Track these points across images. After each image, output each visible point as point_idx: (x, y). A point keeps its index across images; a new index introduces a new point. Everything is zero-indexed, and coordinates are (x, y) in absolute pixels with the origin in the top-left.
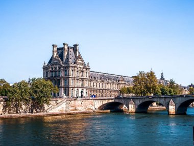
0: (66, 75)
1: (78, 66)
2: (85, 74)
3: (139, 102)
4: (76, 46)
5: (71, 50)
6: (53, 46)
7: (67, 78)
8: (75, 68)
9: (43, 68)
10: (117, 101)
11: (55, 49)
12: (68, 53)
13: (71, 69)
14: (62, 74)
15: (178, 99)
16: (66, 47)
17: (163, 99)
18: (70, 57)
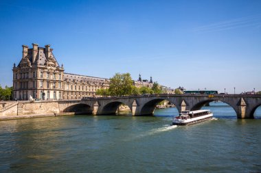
0: (34, 77)
1: (49, 68)
2: (58, 76)
3: (104, 104)
4: (47, 46)
5: (41, 51)
6: (23, 47)
7: (35, 80)
8: (45, 70)
9: (13, 70)
10: (84, 103)
11: (26, 50)
12: (38, 54)
13: (39, 71)
14: (30, 76)
15: (142, 99)
16: (36, 48)
17: (128, 100)
18: (40, 57)
